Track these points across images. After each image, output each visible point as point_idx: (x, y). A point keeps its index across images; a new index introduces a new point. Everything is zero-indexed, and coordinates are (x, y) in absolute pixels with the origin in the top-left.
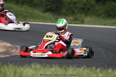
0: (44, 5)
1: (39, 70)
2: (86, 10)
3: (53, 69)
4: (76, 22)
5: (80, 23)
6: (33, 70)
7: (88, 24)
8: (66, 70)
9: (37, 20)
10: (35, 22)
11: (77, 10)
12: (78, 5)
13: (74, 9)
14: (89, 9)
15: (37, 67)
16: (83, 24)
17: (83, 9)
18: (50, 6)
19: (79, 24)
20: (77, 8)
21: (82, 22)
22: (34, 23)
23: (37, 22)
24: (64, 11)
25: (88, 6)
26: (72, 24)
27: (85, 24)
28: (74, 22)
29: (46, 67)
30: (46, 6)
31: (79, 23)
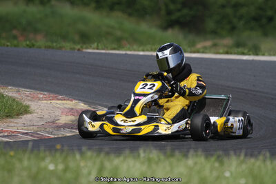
0: (163, 12)
1: (157, 163)
2: (264, 21)
3: (190, 162)
4: (240, 50)
5: (251, 53)
6: (143, 163)
7: (270, 55)
8: (222, 163)
9: (149, 47)
10: (143, 51)
11: (242, 23)
12: (243, 11)
13: (235, 20)
14: (270, 19)
15: (151, 156)
16: (257, 55)
17: (256, 19)
18: (178, 14)
19: (250, 55)
20: (241, 18)
21: (256, 50)
22: (141, 53)
23: (147, 50)
24: (210, 24)
25: (270, 13)
26: (231, 53)
27: (263, 55)
28: (236, 50)
29: (172, 155)
30: (169, 13)
31: (249, 51)
